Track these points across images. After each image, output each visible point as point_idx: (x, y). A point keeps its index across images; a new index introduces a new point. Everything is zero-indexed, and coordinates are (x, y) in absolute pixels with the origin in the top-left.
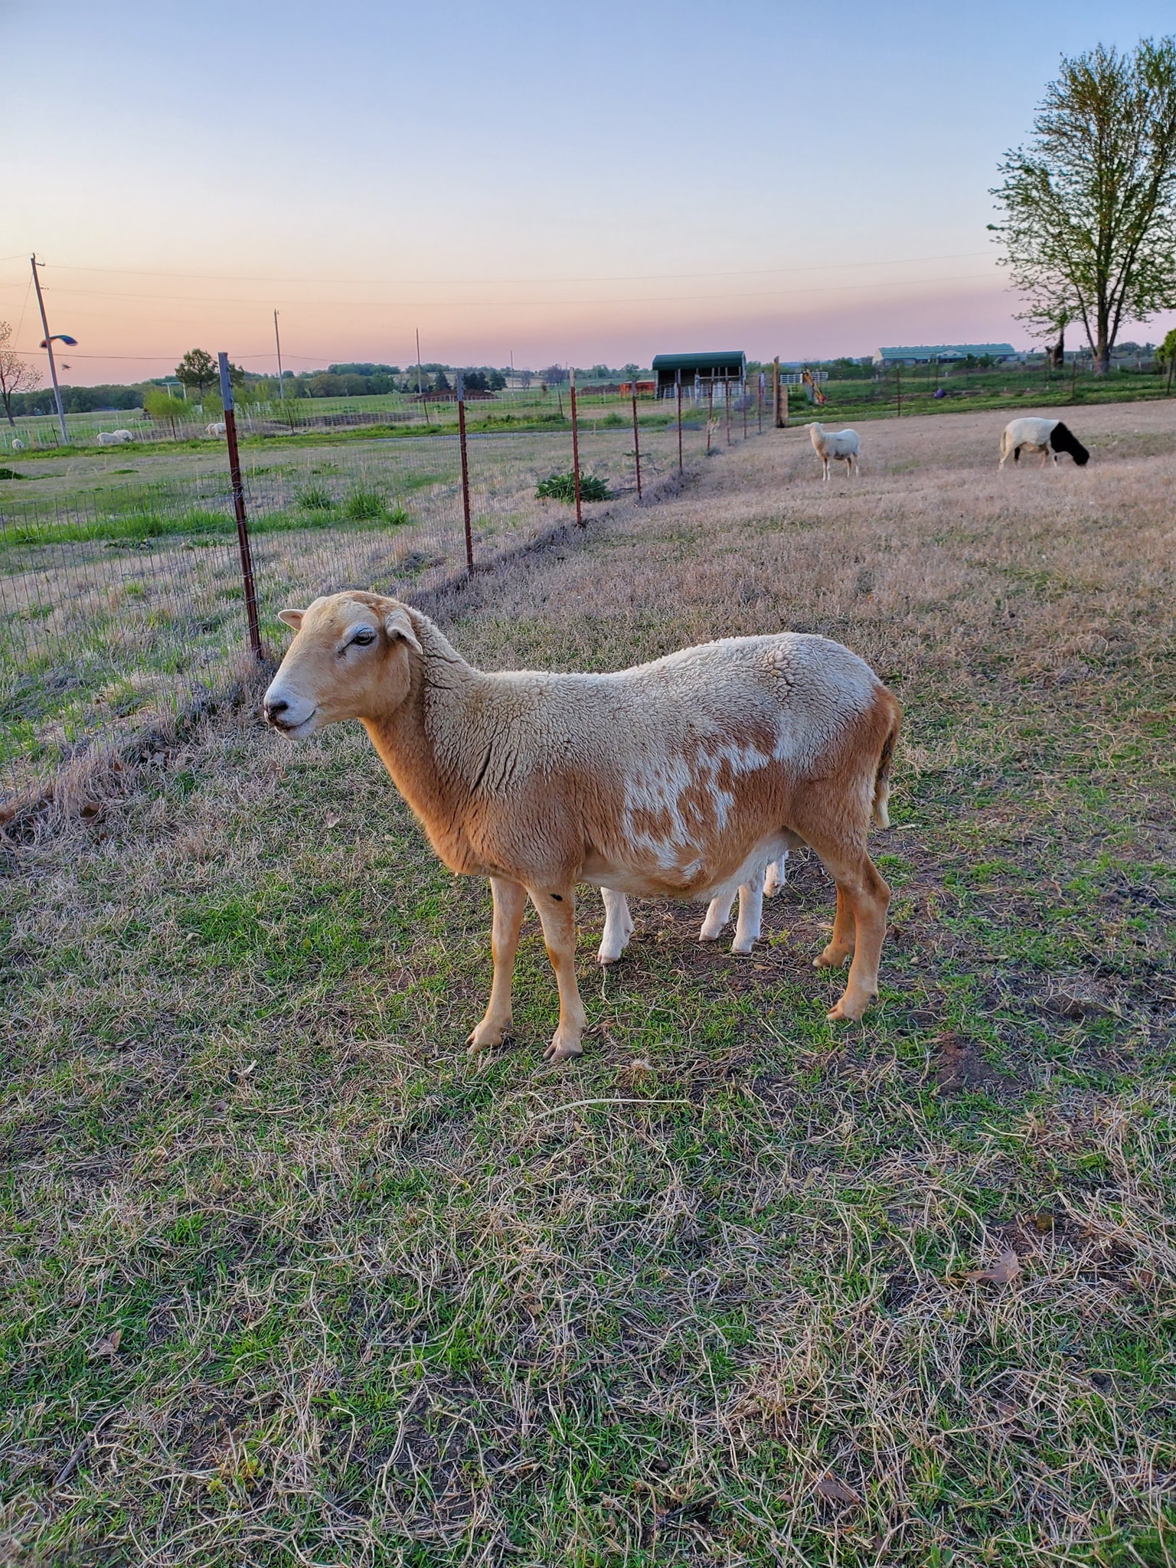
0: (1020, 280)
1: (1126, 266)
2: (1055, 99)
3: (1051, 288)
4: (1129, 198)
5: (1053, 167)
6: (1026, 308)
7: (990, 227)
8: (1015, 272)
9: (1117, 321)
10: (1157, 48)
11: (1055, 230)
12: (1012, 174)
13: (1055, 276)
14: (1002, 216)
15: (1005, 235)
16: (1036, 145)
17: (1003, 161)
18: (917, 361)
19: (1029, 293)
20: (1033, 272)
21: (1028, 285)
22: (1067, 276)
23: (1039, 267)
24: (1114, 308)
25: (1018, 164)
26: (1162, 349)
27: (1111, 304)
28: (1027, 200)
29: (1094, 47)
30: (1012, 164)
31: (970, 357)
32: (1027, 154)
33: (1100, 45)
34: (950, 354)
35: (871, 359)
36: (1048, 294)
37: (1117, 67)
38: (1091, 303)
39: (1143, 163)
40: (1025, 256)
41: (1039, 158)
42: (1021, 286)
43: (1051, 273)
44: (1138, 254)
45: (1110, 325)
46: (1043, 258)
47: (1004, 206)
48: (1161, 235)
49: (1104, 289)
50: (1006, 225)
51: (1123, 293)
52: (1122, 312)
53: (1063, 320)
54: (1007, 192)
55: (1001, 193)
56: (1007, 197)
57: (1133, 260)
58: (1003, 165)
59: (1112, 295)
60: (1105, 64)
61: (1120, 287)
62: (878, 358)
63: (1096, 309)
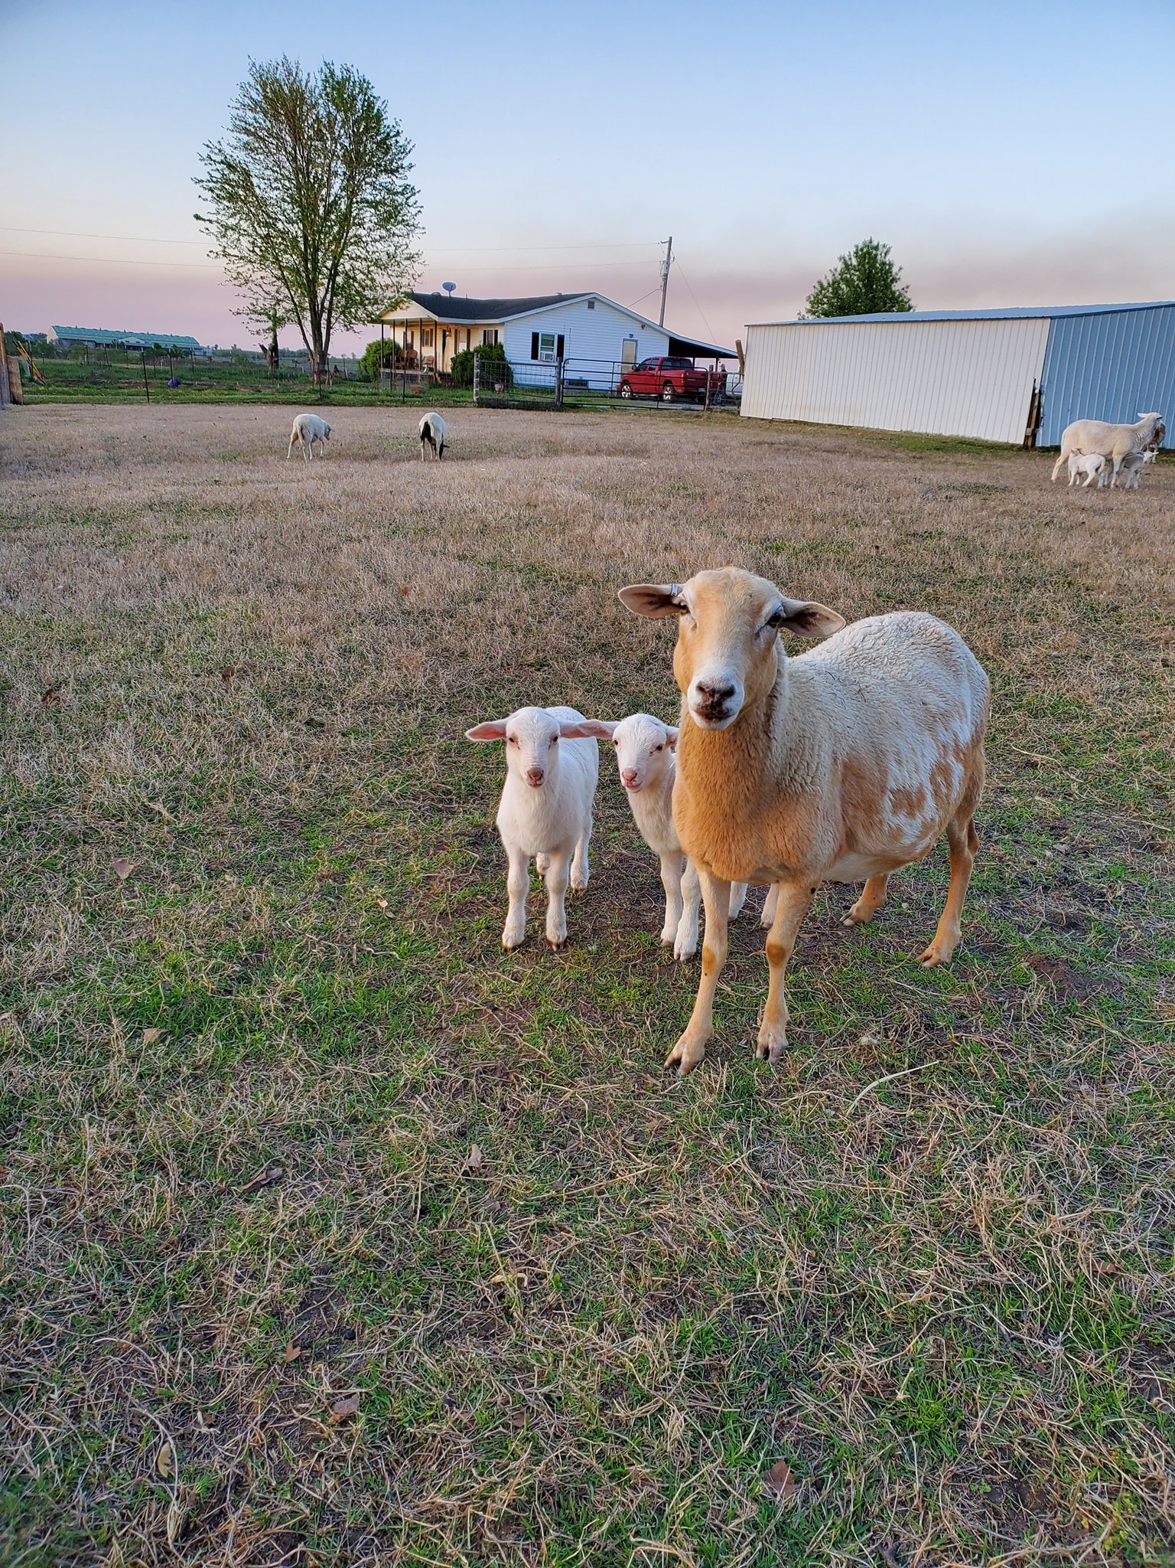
0: (235, 275)
1: (332, 277)
2: (247, 101)
3: (267, 288)
4: (328, 212)
5: (255, 169)
6: (245, 304)
7: (197, 217)
8: (229, 267)
9: (329, 328)
10: (338, 75)
11: (263, 231)
12: (214, 167)
13: (265, 277)
14: (208, 208)
15: (213, 228)
16: (235, 143)
17: (205, 152)
18: (97, 345)
19: (244, 290)
20: (246, 269)
21: (243, 281)
22: (278, 279)
23: (249, 266)
24: (325, 316)
25: (219, 158)
26: (365, 359)
27: (323, 311)
28: (232, 197)
29: (280, 59)
30: (213, 157)
31: (157, 346)
32: (228, 150)
33: (285, 57)
34: (133, 341)
35: (43, 336)
36: (263, 294)
37: (304, 83)
38: (304, 309)
39: (337, 183)
40: (236, 252)
41: (240, 156)
42: (236, 282)
43: (263, 274)
44: (340, 268)
45: (324, 332)
46: (254, 258)
47: (210, 198)
48: (358, 253)
49: (316, 297)
50: (214, 218)
51: (331, 302)
52: (333, 321)
53: (278, 322)
54: (211, 185)
55: (204, 184)
56: (211, 190)
57: (337, 274)
58: (205, 156)
59: (322, 304)
60: (292, 78)
61: (328, 297)
62: (52, 337)
63: (308, 314)
